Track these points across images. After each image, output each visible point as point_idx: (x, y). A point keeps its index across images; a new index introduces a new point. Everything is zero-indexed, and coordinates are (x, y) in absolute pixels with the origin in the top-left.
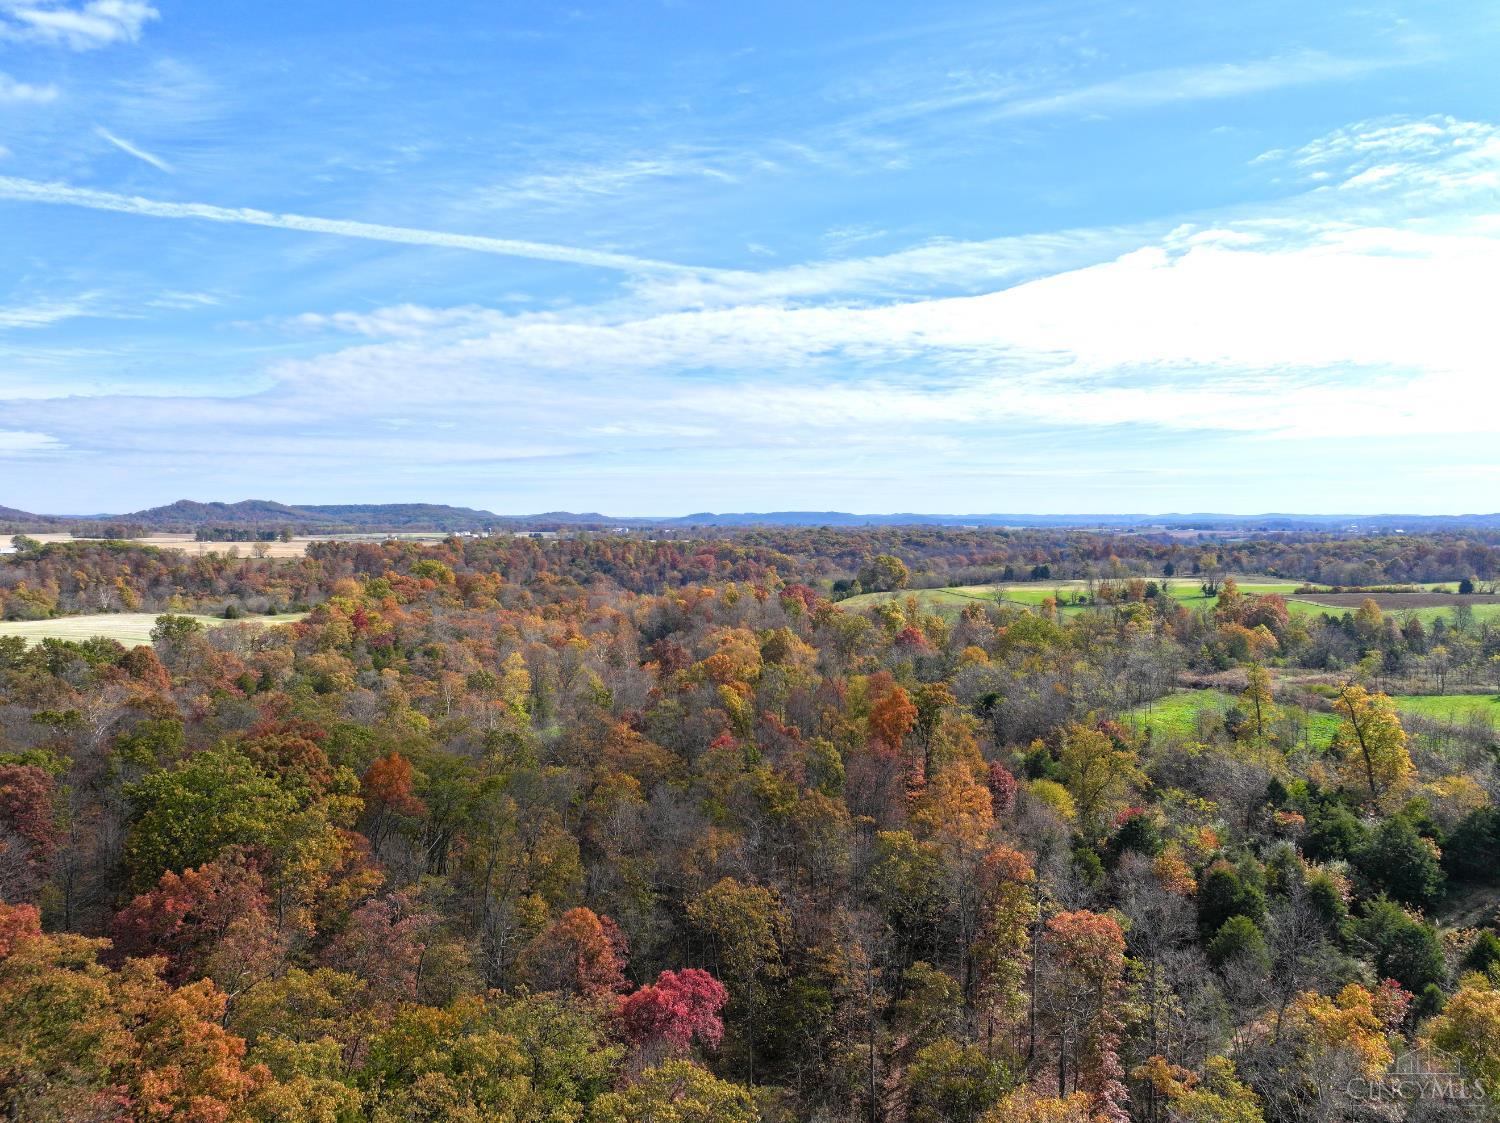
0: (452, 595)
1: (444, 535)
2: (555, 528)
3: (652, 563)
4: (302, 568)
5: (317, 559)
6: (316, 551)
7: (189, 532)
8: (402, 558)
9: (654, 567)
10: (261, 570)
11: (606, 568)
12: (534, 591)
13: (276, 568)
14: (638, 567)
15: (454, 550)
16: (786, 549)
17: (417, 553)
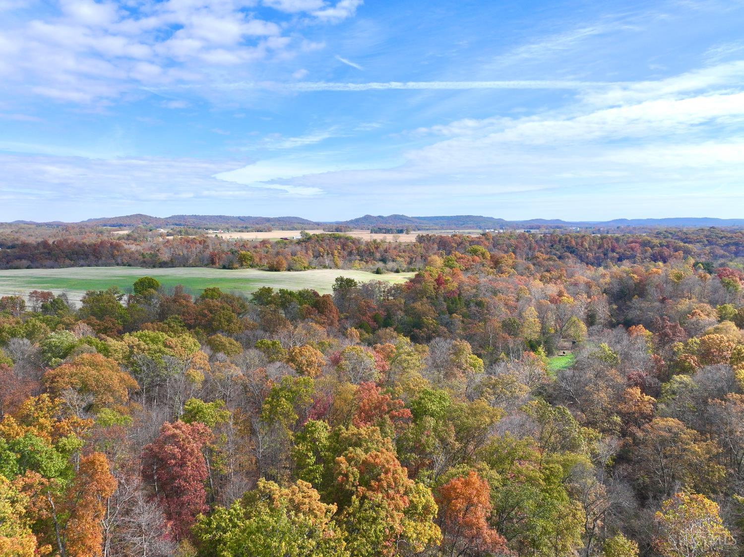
0: (489, 266)
1: (481, 231)
2: (538, 228)
3: (599, 248)
4: (414, 248)
5: (420, 243)
6: (421, 239)
7: (368, 229)
8: (461, 243)
9: (600, 250)
10: (395, 248)
11: (572, 251)
12: (534, 264)
13: (403, 247)
14: (591, 250)
15: (487, 239)
16: (686, 240)
17: (469, 241)
